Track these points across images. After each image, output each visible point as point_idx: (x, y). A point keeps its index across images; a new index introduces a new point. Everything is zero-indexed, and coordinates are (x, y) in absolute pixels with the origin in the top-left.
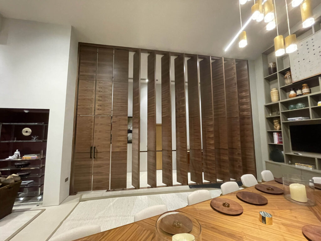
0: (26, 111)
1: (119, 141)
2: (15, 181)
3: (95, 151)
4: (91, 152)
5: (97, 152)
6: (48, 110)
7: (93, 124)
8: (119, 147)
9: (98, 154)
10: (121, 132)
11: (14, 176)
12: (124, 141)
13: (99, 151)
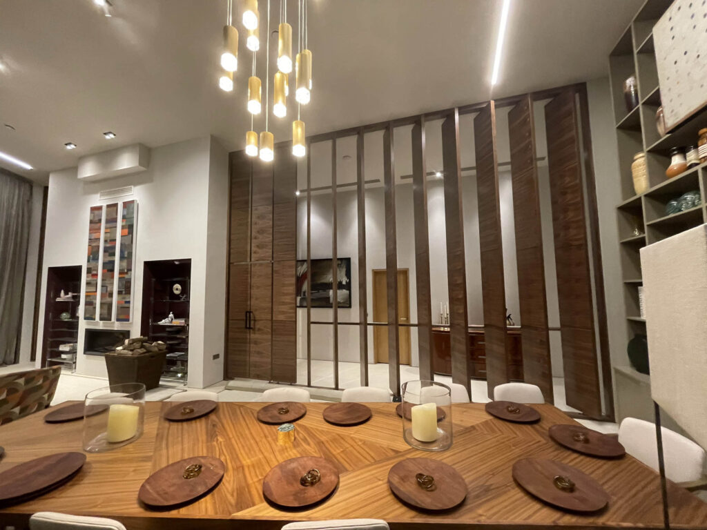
0: (177, 263)
1: (284, 303)
2: (160, 350)
3: (252, 318)
4: (246, 320)
5: (255, 320)
6: (190, 260)
7: (249, 275)
8: (283, 313)
9: (257, 323)
10: (285, 288)
11: (159, 344)
12: (290, 303)
13: (257, 318)
